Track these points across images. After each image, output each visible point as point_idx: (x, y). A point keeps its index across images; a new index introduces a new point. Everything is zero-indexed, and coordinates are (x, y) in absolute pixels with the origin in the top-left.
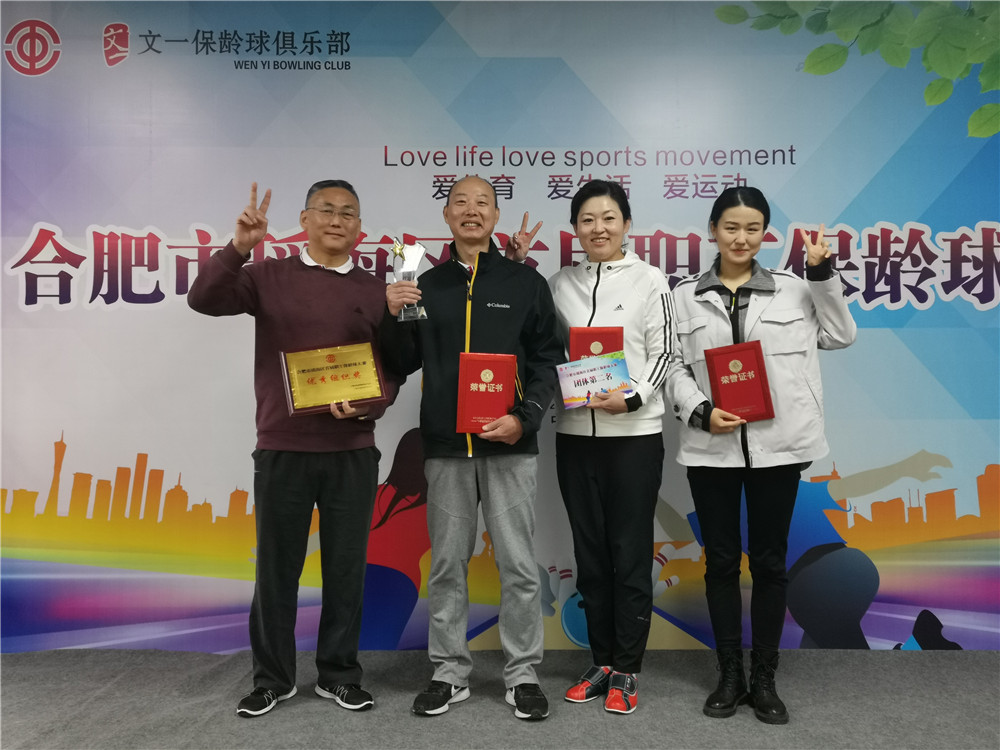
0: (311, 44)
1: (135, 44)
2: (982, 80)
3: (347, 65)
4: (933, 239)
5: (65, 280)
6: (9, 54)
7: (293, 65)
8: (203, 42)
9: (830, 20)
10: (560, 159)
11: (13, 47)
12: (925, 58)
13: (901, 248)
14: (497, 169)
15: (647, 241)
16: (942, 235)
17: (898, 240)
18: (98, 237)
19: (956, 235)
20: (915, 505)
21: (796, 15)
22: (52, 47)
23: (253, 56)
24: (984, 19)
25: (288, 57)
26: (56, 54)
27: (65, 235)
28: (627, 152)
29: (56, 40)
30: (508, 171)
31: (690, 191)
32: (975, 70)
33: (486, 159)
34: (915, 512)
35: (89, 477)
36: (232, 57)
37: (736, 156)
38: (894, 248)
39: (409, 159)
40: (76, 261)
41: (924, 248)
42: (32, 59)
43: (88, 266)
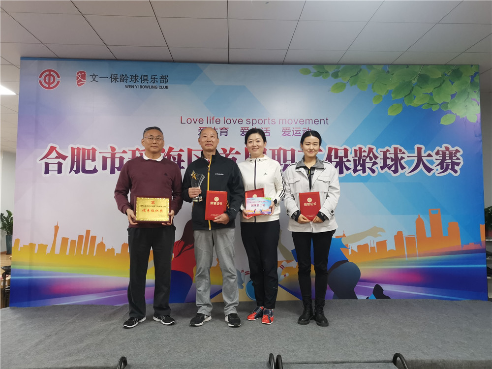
0: (154, 79)
1: (88, 79)
2: (393, 96)
3: (167, 87)
4: (377, 151)
5: (60, 165)
6: (40, 82)
7: (147, 87)
8: (114, 78)
9: (339, 74)
10: (245, 122)
11: (42, 79)
12: (373, 87)
13: (366, 154)
14: (222, 125)
15: (276, 151)
16: (379, 150)
17: (365, 151)
18: (73, 149)
19: (385, 150)
20: (372, 246)
21: (328, 72)
22: (57, 79)
23: (132, 84)
24: (393, 74)
25: (145, 84)
26: (58, 82)
27: (60, 148)
28: (269, 119)
29: (59, 77)
30: (226, 126)
31: (291, 133)
32: (390, 92)
33: (218, 121)
34: (373, 248)
35: (68, 239)
36: (125, 84)
37: (308, 121)
38: (363, 154)
39: (190, 121)
40: (64, 158)
41: (374, 154)
42: (49, 84)
43: (69, 160)
